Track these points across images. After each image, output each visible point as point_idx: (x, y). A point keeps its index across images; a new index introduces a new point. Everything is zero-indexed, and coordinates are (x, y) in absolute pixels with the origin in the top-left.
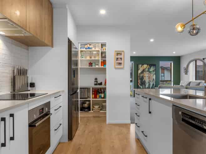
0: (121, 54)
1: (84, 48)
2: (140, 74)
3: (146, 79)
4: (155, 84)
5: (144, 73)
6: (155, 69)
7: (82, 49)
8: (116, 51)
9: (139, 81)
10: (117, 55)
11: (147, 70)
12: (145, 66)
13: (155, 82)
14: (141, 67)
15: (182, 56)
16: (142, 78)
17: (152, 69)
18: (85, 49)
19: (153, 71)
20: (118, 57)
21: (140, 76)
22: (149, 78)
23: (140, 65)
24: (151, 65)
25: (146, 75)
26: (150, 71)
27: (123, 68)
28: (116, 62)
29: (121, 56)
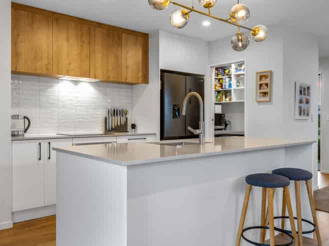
0: (266, 77)
1: (240, 70)
7: (239, 73)
8: (258, 73)
10: (261, 79)
18: (241, 72)
20: (261, 82)
27: (270, 101)
28: (259, 91)
29: (267, 81)
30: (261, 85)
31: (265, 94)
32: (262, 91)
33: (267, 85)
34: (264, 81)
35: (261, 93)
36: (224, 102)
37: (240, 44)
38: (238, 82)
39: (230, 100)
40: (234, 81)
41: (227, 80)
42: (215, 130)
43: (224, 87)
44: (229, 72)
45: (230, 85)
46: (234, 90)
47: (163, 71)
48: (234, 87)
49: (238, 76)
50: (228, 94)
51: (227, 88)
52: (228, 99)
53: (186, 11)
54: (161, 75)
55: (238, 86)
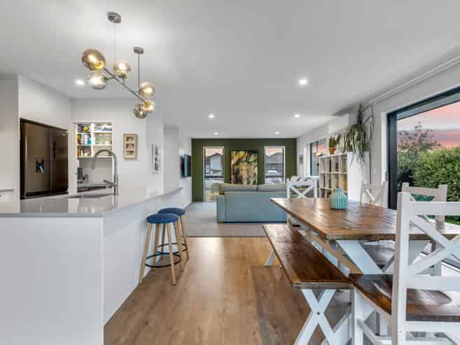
0: (132, 138)
1: (100, 129)
2: (234, 165)
3: (244, 174)
4: (257, 181)
5: (241, 164)
6: (258, 159)
7: (98, 131)
8: (124, 135)
9: (232, 177)
10: (127, 140)
11: (244, 159)
12: (242, 153)
13: (258, 178)
14: (236, 154)
15: (299, 138)
16: (237, 173)
17: (252, 158)
18: (101, 131)
19: (254, 161)
20: (128, 143)
21: (234, 170)
22: (248, 172)
23: (234, 152)
24: (251, 152)
25: (243, 167)
26: (250, 161)
27: (136, 158)
28: (126, 150)
29: (133, 142)
30: (127, 145)
31: (131, 152)
32: (128, 149)
33: (133, 145)
34: (130, 142)
35: (127, 151)
36: (82, 156)
37: (141, 113)
38: (96, 140)
39: (88, 155)
40: (93, 139)
41: (86, 136)
42: (78, 183)
43: (82, 143)
44: (88, 129)
45: (89, 142)
46: (94, 146)
47: (23, 121)
48: (93, 143)
49: (98, 134)
50: (85, 150)
51: (86, 143)
52: (86, 154)
53: (110, 76)
54: (21, 126)
55: (97, 143)
